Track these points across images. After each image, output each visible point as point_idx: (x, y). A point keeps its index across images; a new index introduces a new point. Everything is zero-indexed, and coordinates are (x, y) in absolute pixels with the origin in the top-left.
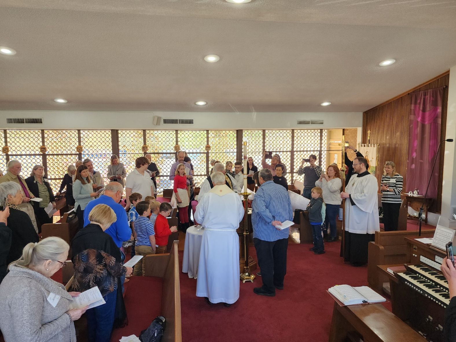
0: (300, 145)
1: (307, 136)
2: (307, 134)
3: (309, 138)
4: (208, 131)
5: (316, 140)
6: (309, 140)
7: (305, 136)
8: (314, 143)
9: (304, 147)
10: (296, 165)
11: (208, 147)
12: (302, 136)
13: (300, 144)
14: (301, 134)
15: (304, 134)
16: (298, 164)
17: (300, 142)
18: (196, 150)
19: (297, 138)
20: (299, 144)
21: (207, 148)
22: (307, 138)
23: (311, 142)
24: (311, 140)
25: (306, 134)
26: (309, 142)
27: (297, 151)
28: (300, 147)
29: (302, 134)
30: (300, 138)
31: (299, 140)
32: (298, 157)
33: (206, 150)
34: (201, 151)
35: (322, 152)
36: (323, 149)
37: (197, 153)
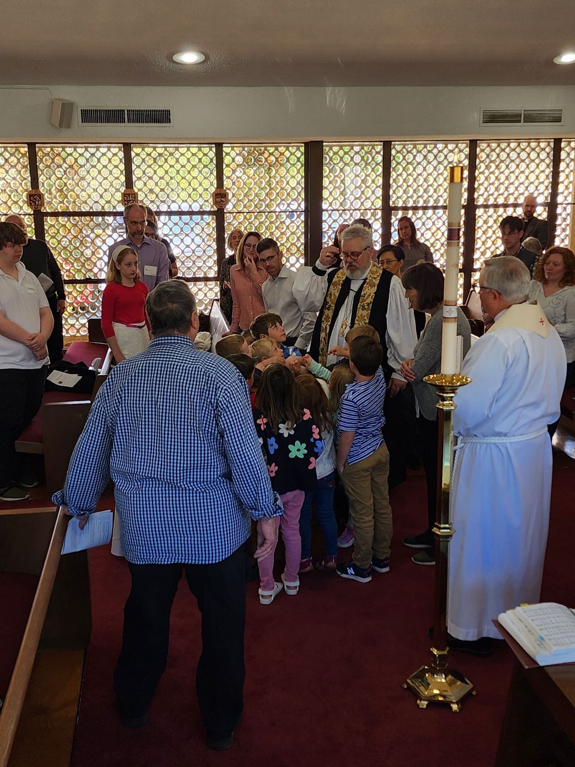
0: (497, 189)
1: (517, 161)
2: (519, 154)
4: (219, 146)
6: (523, 172)
7: (512, 161)
8: (536, 183)
9: (506, 194)
10: (483, 247)
11: (220, 196)
12: (502, 161)
13: (496, 185)
14: (498, 155)
15: (508, 155)
16: (488, 246)
17: (497, 178)
18: (190, 206)
19: (487, 167)
20: (493, 184)
21: (218, 200)
22: (518, 166)
23: (527, 177)
24: (527, 172)
25: (513, 155)
26: (522, 178)
27: (486, 206)
28: (496, 194)
29: (503, 156)
30: (497, 167)
31: (493, 173)
32: (489, 224)
33: (216, 203)
34: (201, 207)
35: (559, 210)
36: (560, 199)
37: (191, 213)
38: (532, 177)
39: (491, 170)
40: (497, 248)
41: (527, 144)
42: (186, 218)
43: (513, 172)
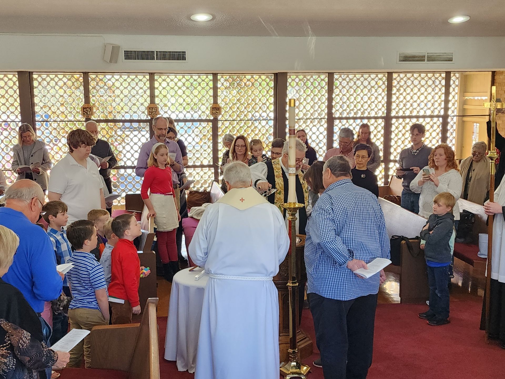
0: (405, 105)
1: (419, 86)
2: (420, 82)
3: (423, 90)
4: (215, 75)
5: (436, 94)
6: (422, 94)
7: (415, 86)
8: (432, 101)
9: (411, 109)
10: (396, 145)
11: (216, 109)
12: (408, 86)
13: (404, 102)
14: (405, 82)
15: (413, 82)
17: (405, 98)
18: (192, 116)
19: (398, 90)
20: (402, 102)
21: (214, 112)
22: (419, 90)
23: (426, 97)
24: (426, 94)
25: (416, 82)
26: (422, 98)
27: (397, 118)
28: (404, 108)
29: (409, 82)
30: (405, 90)
31: (401, 94)
32: (400, 129)
33: (212, 114)
34: (200, 116)
35: (449, 120)
36: (450, 112)
37: (193, 121)
38: (429, 97)
39: (401, 92)
40: (406, 146)
41: (425, 75)
42: (189, 124)
43: (415, 94)
